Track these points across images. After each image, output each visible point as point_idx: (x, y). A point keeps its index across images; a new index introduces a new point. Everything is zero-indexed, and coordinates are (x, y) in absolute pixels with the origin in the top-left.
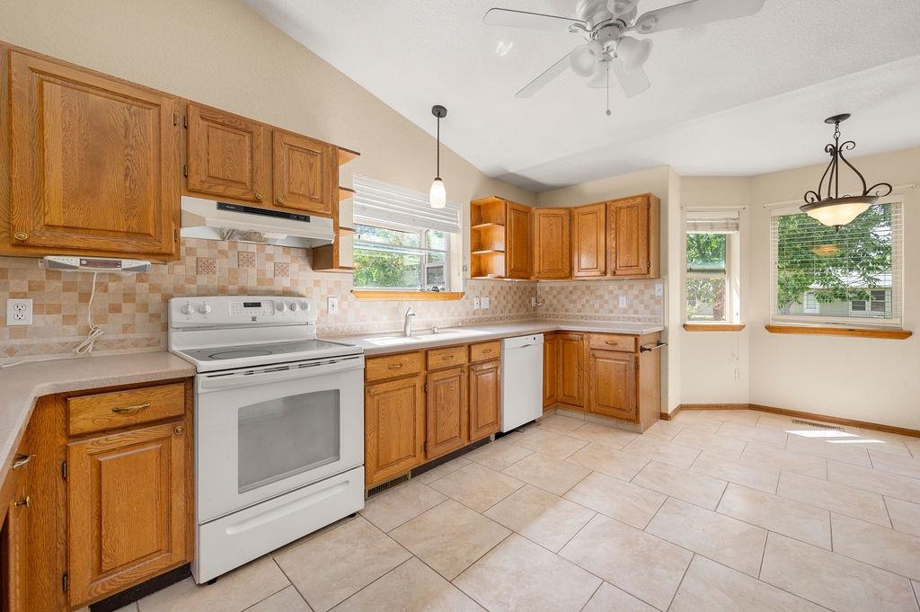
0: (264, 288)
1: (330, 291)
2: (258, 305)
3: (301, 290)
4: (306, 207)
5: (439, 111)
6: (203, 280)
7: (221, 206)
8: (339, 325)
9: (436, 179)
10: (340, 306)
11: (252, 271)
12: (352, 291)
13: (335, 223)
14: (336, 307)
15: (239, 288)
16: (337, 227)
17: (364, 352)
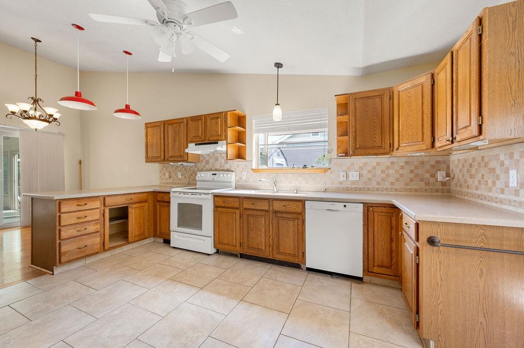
0: (222, 168)
1: (243, 169)
2: (216, 174)
3: (233, 169)
4: (216, 139)
5: (279, 65)
6: (207, 167)
7: (196, 145)
8: (246, 184)
9: (276, 105)
10: (247, 176)
11: (218, 163)
12: (252, 169)
13: (227, 142)
14: (245, 176)
15: (214, 169)
16: (227, 144)
17: (212, 193)
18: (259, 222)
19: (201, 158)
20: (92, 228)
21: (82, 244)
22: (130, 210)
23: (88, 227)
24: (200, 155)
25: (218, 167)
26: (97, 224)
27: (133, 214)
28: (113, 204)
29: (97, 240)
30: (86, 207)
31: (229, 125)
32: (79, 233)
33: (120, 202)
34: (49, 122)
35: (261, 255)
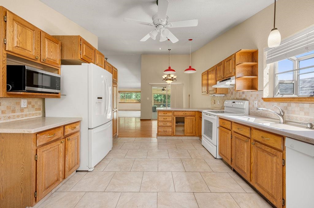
0: (240, 98)
1: (255, 98)
2: (235, 102)
3: (248, 98)
4: (229, 76)
6: (232, 97)
7: (220, 82)
9: (273, 30)
10: (258, 105)
11: (238, 94)
12: (262, 98)
13: (235, 77)
14: (257, 104)
15: (235, 98)
16: (236, 78)
17: (217, 116)
18: (243, 146)
19: (229, 91)
20: (169, 124)
21: (165, 130)
22: (185, 119)
23: (167, 123)
24: (227, 88)
25: (238, 97)
26: (170, 123)
27: (187, 121)
28: (177, 115)
29: (170, 130)
30: (167, 115)
31: (237, 64)
32: (164, 125)
33: (181, 114)
34: (173, 80)
35: (243, 175)
